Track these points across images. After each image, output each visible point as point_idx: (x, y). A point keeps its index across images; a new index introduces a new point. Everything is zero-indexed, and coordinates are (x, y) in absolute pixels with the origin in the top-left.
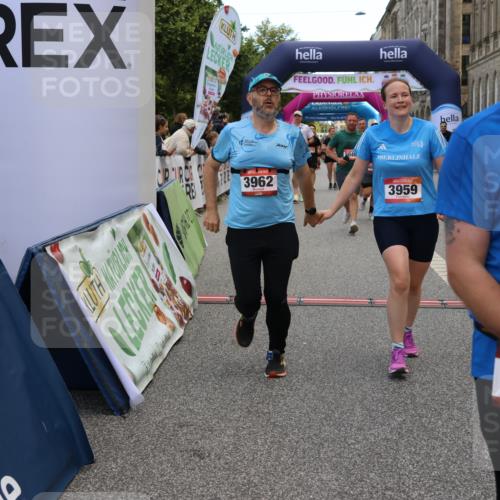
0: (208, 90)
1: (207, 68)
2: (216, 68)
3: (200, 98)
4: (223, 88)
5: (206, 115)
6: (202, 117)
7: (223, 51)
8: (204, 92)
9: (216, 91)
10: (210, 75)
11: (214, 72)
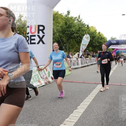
0: (83, 48)
1: (82, 44)
2: (85, 44)
3: (81, 49)
4: (86, 47)
5: (82, 52)
6: (81, 52)
7: (86, 41)
8: (82, 48)
9: (84, 48)
10: (83, 45)
11: (84, 45)
